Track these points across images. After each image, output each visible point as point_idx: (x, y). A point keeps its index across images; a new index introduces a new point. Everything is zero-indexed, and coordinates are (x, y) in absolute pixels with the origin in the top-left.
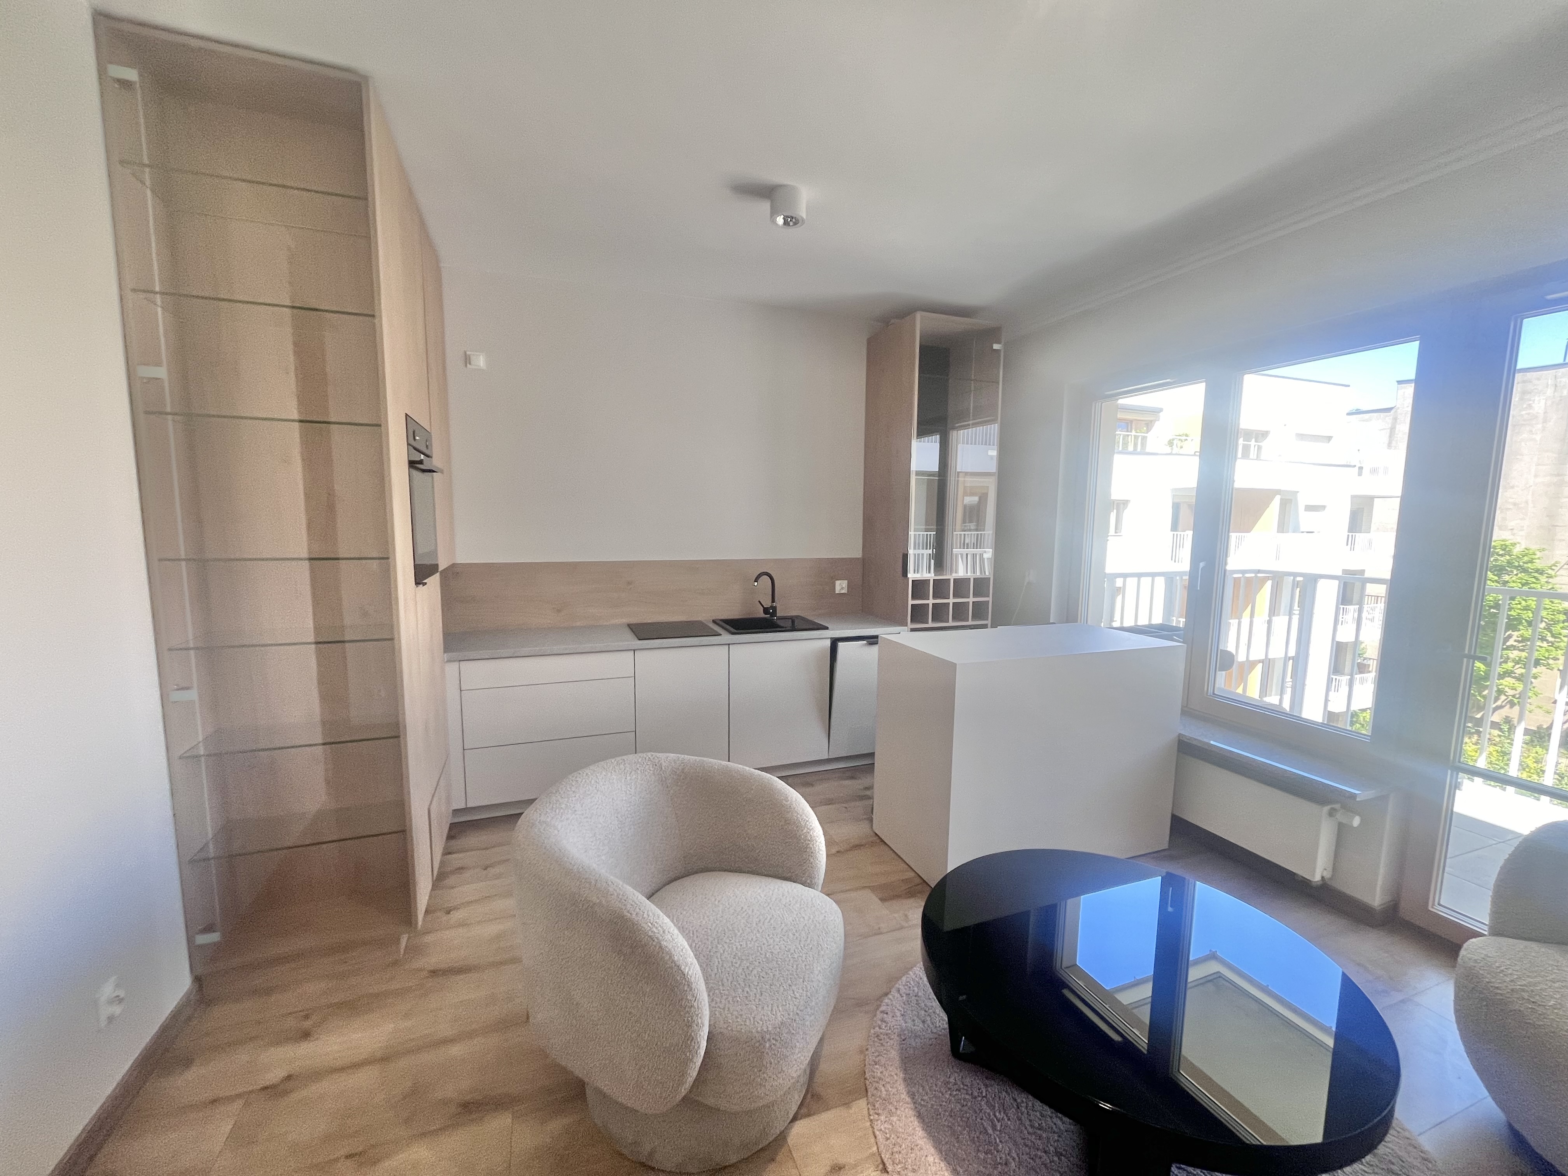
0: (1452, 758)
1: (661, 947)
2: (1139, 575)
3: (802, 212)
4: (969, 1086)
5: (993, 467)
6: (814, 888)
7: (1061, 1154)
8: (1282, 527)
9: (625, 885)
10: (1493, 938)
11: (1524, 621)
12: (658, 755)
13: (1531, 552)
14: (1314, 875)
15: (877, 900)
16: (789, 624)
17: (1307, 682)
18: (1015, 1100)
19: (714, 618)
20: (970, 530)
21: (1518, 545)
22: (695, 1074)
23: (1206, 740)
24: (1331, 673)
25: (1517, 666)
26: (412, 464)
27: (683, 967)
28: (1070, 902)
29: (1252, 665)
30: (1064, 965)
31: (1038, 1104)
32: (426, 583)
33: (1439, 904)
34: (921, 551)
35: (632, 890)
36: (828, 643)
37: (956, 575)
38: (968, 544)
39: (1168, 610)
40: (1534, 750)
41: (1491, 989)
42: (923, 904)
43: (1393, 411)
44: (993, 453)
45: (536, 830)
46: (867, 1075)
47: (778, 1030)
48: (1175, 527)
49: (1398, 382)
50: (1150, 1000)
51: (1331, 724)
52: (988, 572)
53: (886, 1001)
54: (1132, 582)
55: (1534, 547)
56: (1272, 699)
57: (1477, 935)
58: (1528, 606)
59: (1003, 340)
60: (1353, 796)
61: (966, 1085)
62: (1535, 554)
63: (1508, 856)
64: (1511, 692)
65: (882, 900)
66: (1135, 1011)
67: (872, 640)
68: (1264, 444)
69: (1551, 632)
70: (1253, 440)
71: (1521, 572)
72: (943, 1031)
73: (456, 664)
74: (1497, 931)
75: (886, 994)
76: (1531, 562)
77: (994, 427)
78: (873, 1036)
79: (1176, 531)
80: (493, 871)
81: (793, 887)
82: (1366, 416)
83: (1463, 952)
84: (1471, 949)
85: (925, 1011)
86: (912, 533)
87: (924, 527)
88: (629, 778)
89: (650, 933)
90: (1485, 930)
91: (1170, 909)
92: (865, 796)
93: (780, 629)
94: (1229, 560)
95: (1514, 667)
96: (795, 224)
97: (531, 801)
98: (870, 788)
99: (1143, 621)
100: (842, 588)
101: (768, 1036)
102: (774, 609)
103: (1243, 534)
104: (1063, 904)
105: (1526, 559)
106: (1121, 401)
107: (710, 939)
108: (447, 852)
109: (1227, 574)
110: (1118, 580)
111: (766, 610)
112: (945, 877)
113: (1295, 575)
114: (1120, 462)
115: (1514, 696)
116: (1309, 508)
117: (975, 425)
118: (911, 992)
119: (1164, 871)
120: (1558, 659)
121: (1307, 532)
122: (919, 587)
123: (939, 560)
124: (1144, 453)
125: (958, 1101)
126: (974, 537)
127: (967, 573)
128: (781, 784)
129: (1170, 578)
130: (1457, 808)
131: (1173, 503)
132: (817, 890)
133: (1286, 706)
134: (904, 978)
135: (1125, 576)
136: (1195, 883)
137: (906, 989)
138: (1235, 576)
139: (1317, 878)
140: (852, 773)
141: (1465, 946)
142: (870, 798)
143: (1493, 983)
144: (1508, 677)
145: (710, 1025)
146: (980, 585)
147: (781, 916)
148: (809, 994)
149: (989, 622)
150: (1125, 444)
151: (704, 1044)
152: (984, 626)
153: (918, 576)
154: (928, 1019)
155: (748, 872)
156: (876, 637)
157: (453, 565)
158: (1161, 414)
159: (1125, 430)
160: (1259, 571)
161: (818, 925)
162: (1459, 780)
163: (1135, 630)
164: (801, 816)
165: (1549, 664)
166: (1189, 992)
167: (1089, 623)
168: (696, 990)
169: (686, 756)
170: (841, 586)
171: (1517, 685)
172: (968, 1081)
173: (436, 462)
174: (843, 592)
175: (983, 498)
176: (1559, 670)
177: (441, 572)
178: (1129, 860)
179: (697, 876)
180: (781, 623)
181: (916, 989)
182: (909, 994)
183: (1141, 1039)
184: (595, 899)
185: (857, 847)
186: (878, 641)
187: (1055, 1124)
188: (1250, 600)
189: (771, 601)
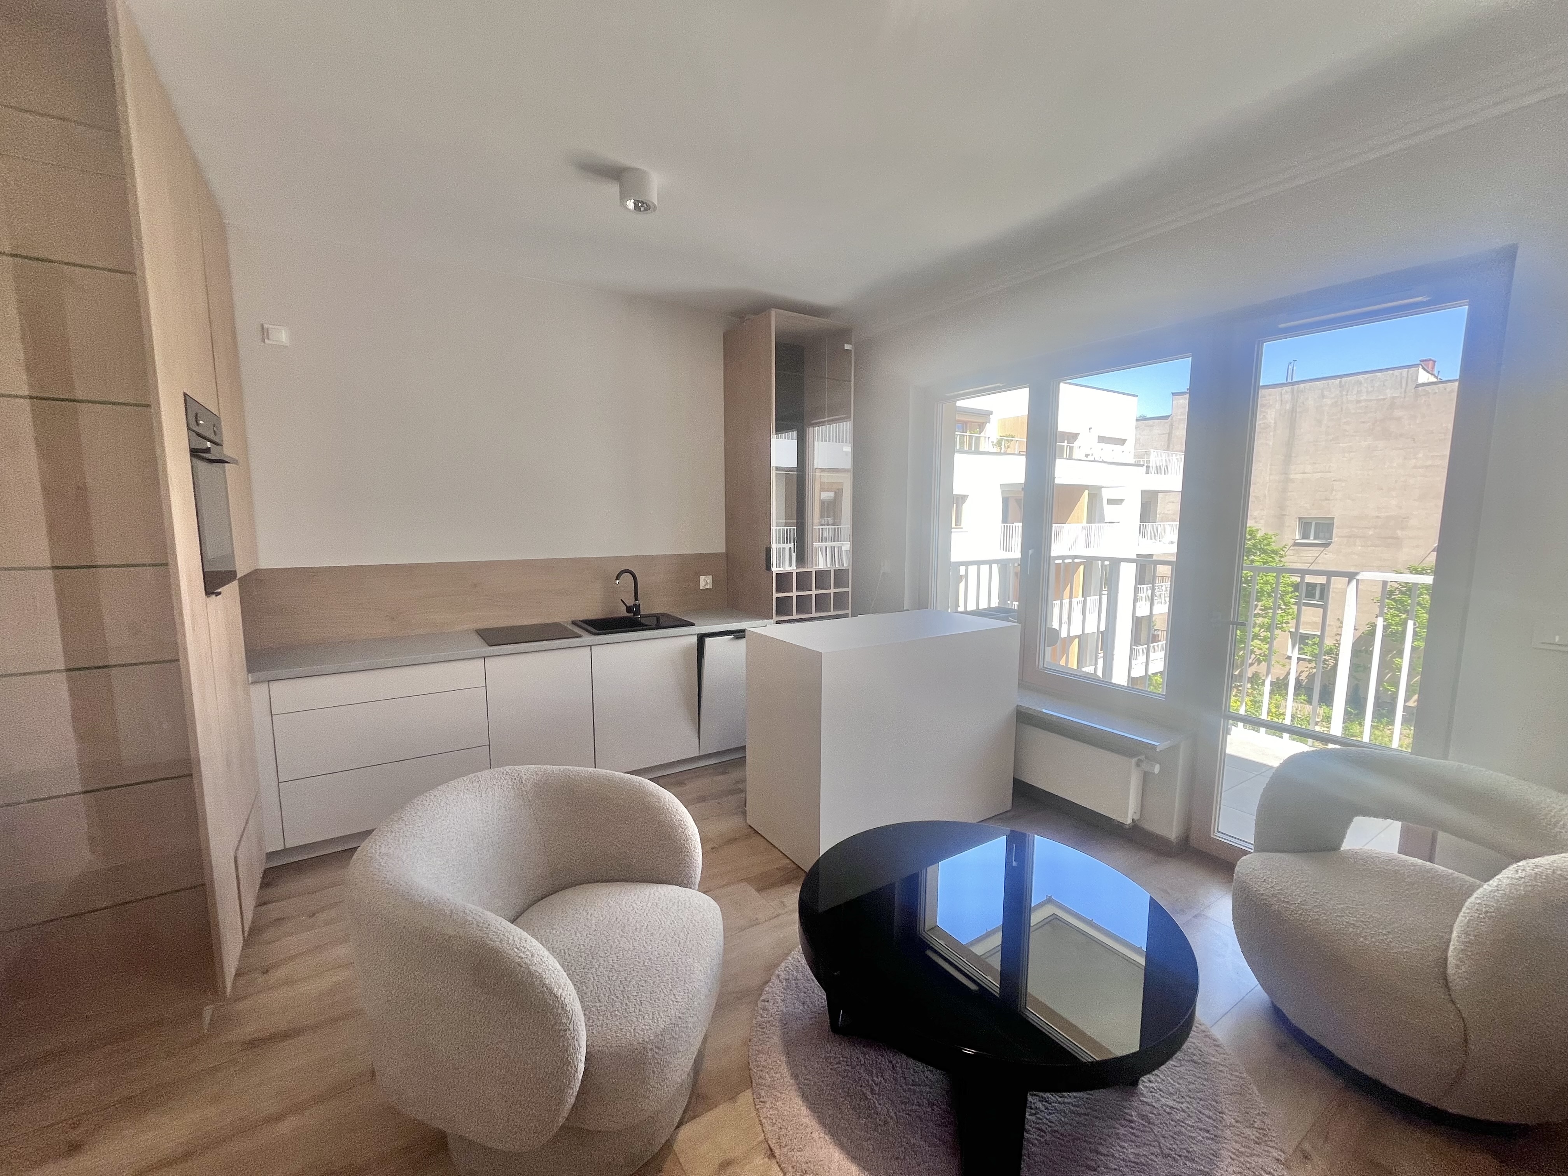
0: (1223, 709)
1: (530, 972)
2: (979, 563)
3: (654, 198)
4: (849, 1057)
5: (847, 464)
6: (691, 888)
7: (933, 1104)
8: (1090, 520)
9: (486, 912)
10: (1258, 854)
11: (1265, 593)
12: (517, 767)
13: (1269, 536)
14: (1127, 821)
15: (755, 892)
16: (654, 621)
17: (1115, 653)
18: (891, 1062)
19: (573, 619)
20: (828, 525)
21: (1259, 531)
22: (572, 1100)
23: (1039, 709)
24: (1133, 644)
25: (1262, 630)
26: (195, 453)
27: (556, 990)
28: (930, 869)
29: (1070, 639)
30: (927, 927)
31: (911, 1061)
32: (219, 593)
33: (1218, 831)
34: (782, 546)
35: (493, 915)
36: (695, 639)
37: (817, 567)
38: (826, 538)
39: (1003, 594)
40: (1275, 698)
41: (1258, 896)
42: (799, 889)
43: (1170, 419)
44: (848, 449)
45: (375, 864)
46: (751, 1066)
47: (660, 1037)
48: (1005, 520)
49: (1172, 393)
50: (1000, 947)
51: (1135, 687)
52: (846, 564)
53: (767, 989)
54: (973, 569)
55: (1270, 533)
56: (1089, 669)
57: (1246, 853)
58: (1267, 581)
59: (853, 342)
60: (1154, 747)
61: (845, 1057)
62: (1271, 538)
63: (1265, 785)
64: (1258, 652)
65: (758, 890)
66: (987, 960)
67: (739, 634)
68: (1076, 444)
69: (1283, 601)
70: (1066, 441)
71: (1262, 553)
72: (822, 1009)
73: (265, 686)
74: (1261, 847)
75: (766, 982)
76: (1269, 544)
77: (846, 425)
78: (755, 1025)
79: (1006, 523)
80: (322, 917)
81: (670, 890)
82: (1151, 422)
83: (1237, 869)
84: (1243, 866)
85: (805, 993)
86: (774, 528)
87: (784, 521)
88: (485, 795)
89: (517, 960)
90: (1250, 848)
91: (1014, 864)
92: (739, 789)
93: (645, 627)
94: (1053, 547)
95: (1260, 631)
96: (646, 210)
97: (368, 833)
98: (743, 781)
99: (983, 605)
100: (707, 584)
101: (650, 1046)
102: (638, 607)
103: (1062, 525)
104: (924, 872)
105: (1265, 542)
106: (960, 403)
107: (584, 955)
108: (261, 903)
109: (1051, 559)
110: (961, 568)
111: (629, 609)
112: (818, 861)
113: (1103, 559)
114: (959, 459)
115: (1260, 655)
116: (1111, 502)
117: (831, 422)
118: (791, 976)
119: (1008, 830)
120: (1289, 623)
121: (1109, 523)
122: (783, 580)
123: (801, 554)
124: (978, 452)
125: (838, 1074)
126: (832, 531)
127: (827, 566)
128: (653, 786)
129: (1003, 565)
130: (1229, 750)
131: (1003, 498)
132: (694, 889)
133: (1100, 673)
134: (783, 964)
135: (967, 564)
136: (1034, 837)
137: (785, 974)
138: (1057, 562)
139: (1129, 821)
140: (723, 768)
141: (1239, 863)
142: (743, 791)
143: (1260, 891)
144: (1256, 639)
145: (587, 1046)
146: (840, 576)
147: (658, 921)
148: (690, 996)
149: (849, 612)
150: (962, 443)
151: (581, 1067)
152: (845, 616)
153: (780, 570)
154: (808, 1000)
155: (623, 880)
156: (743, 631)
157: (256, 571)
158: (991, 416)
159: (961, 431)
160: (1076, 557)
161: (696, 924)
162: (1229, 726)
163: (978, 613)
164: (675, 816)
165: (1282, 627)
166: (1031, 934)
167: (938, 609)
168: (571, 1012)
169: (549, 766)
170: (705, 582)
171: (1262, 645)
172: (846, 1053)
173: (228, 451)
174: (707, 587)
175: (838, 493)
176: (1289, 631)
177: (240, 580)
178: (981, 824)
179: (567, 891)
180: (643, 621)
181: (795, 973)
182: (789, 979)
183: (993, 983)
184: (451, 932)
185: (732, 841)
186: (745, 635)
187: (927, 1077)
188: (1069, 580)
189: (634, 599)
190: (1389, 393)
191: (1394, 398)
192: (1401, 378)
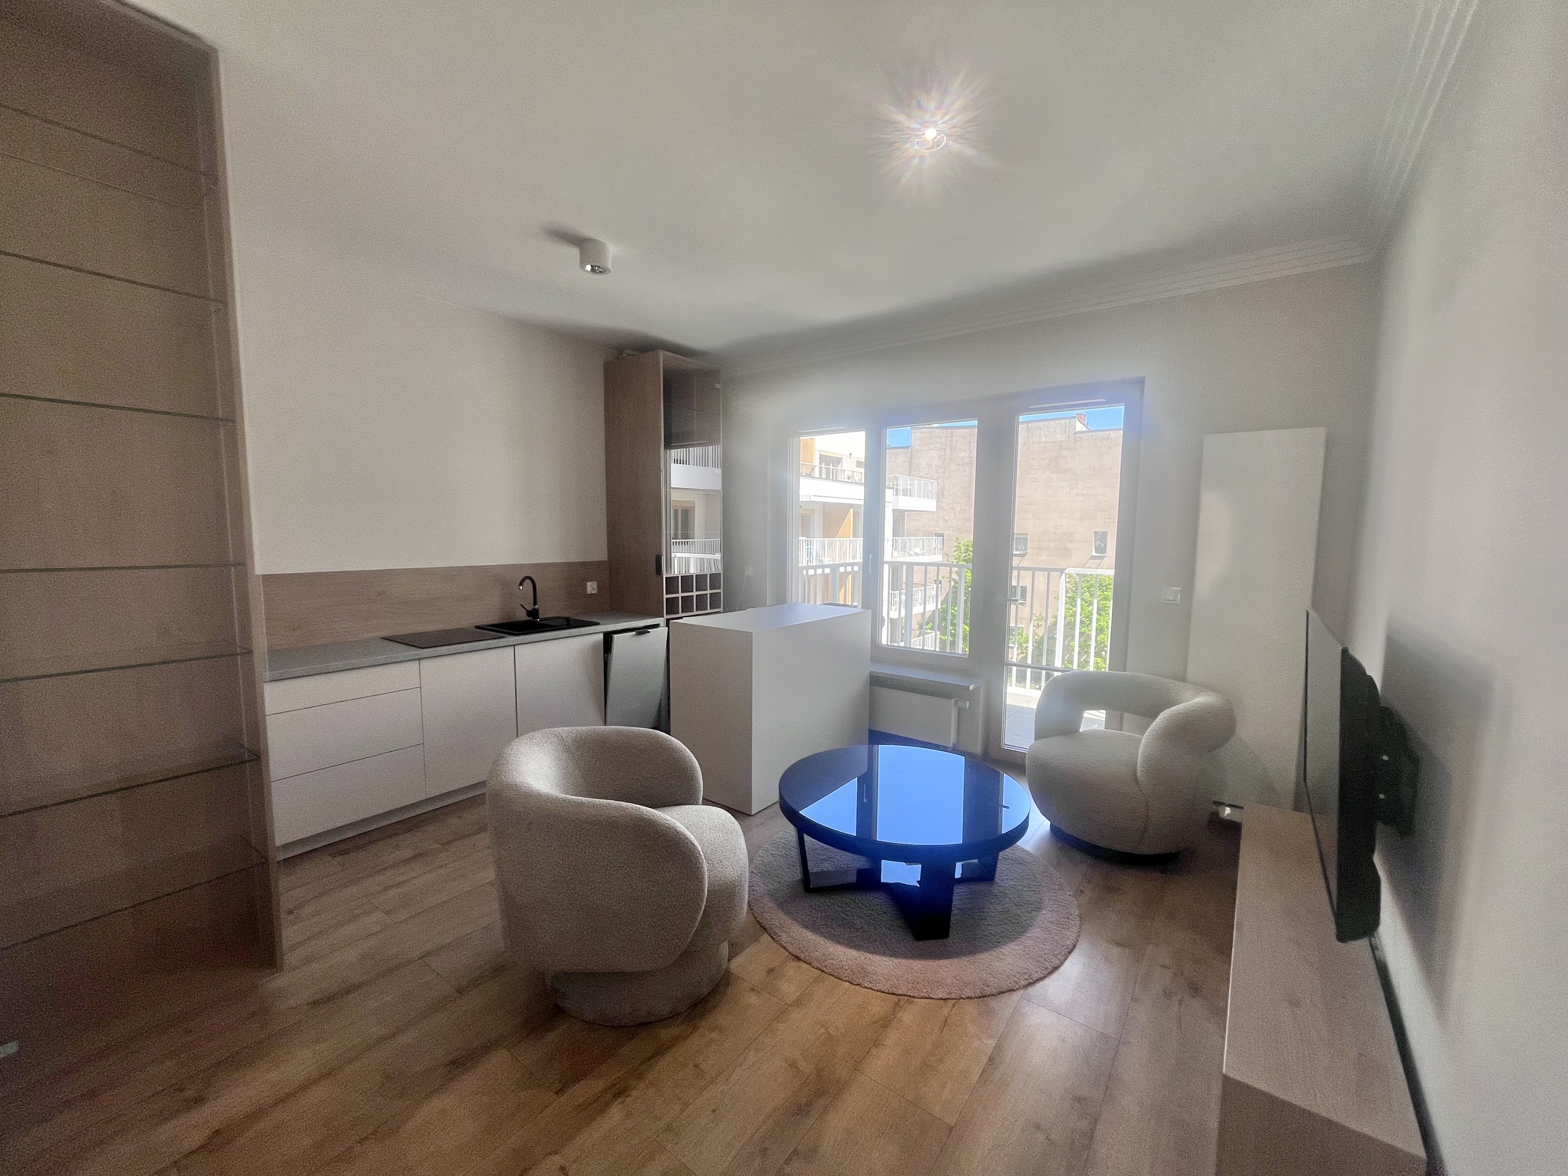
3: (609, 264)
5: (718, 485)
16: (553, 623)
19: (479, 624)
33: (1005, 744)
36: (601, 636)
46: (762, 921)
59: (722, 382)
60: (967, 688)
67: (642, 630)
70: (824, 464)
77: (718, 450)
86: (663, 538)
93: (552, 629)
96: (599, 272)
100: (593, 589)
102: (539, 611)
111: (529, 613)
122: (671, 583)
127: (701, 570)
146: (714, 580)
149: (721, 610)
152: (717, 613)
153: (670, 574)
156: (645, 627)
170: (591, 587)
174: (595, 592)
180: (549, 623)
189: (532, 602)
190: (1059, 437)
191: (1061, 441)
192: (1066, 426)
